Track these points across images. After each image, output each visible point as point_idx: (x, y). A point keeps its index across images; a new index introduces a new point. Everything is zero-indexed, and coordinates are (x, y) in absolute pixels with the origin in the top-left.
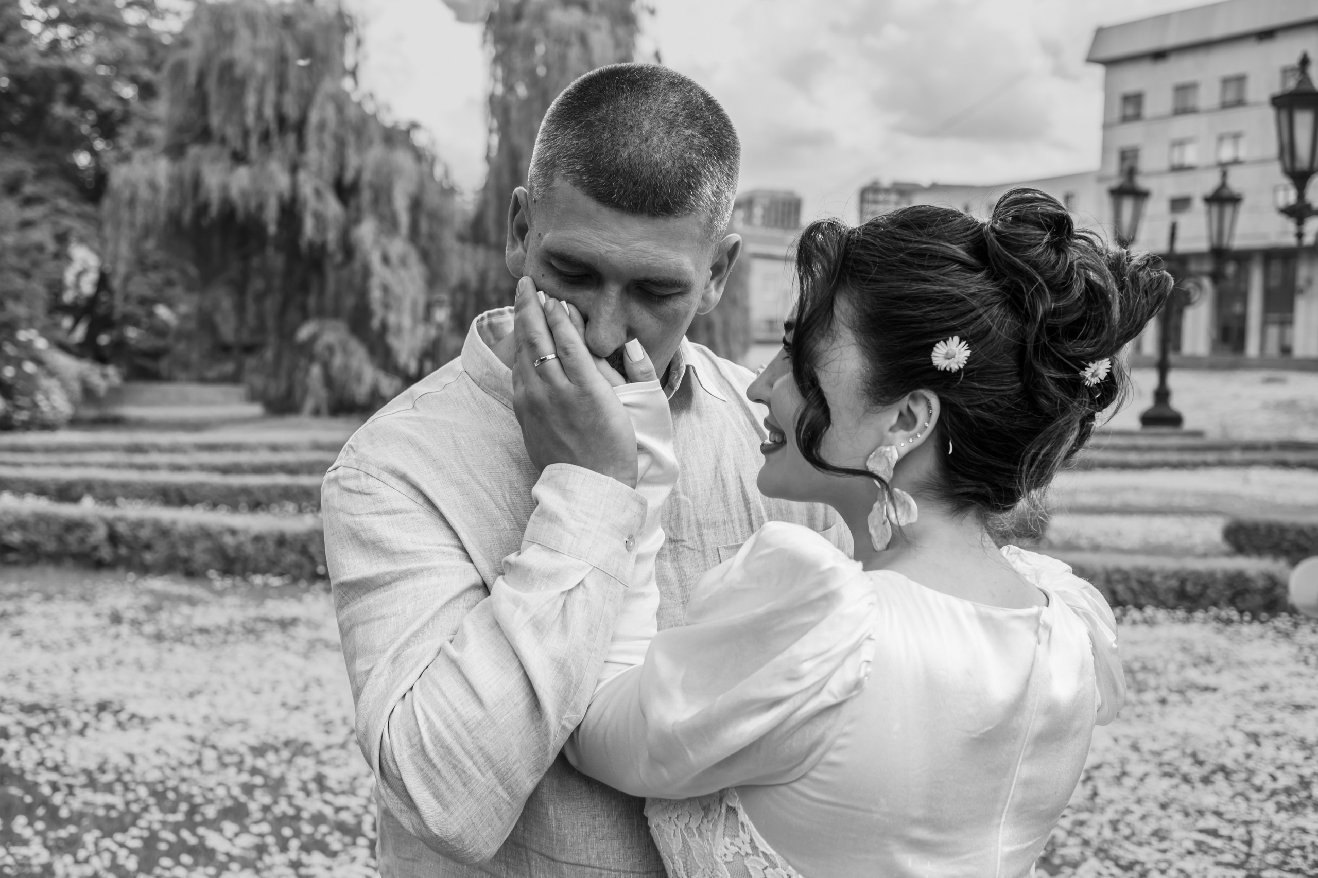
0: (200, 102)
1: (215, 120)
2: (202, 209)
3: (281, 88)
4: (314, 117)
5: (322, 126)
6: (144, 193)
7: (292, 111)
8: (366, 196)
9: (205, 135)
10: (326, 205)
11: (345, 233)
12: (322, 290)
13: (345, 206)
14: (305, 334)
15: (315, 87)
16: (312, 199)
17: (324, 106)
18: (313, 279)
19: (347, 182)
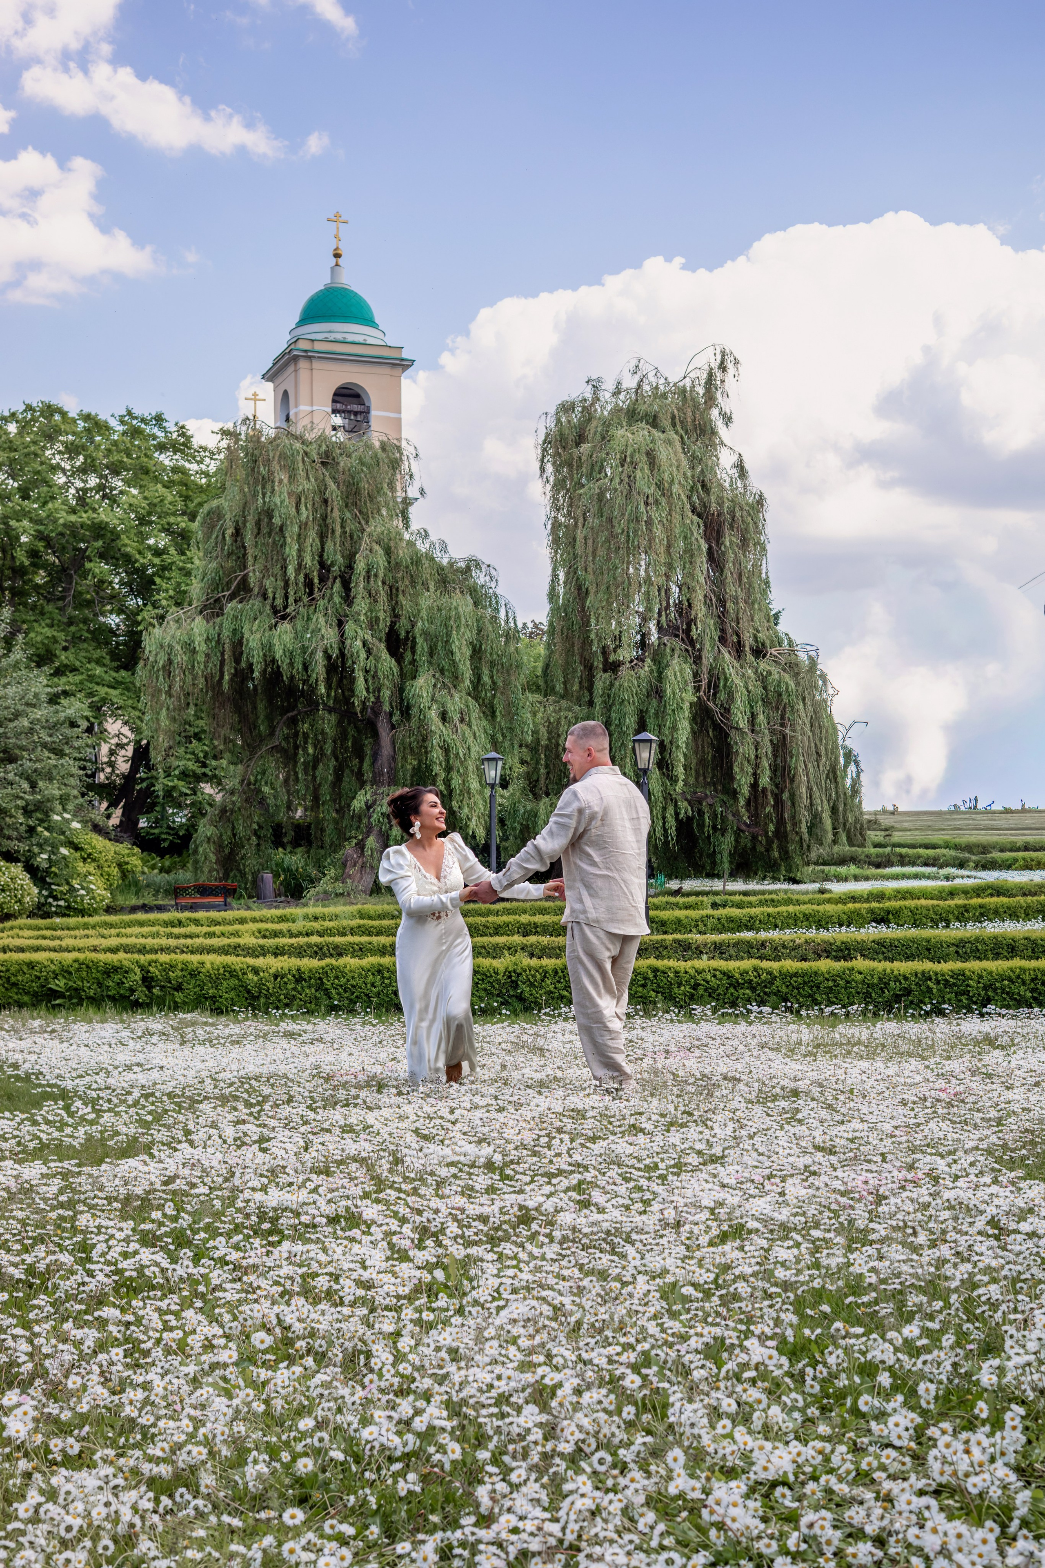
0: (237, 553)
1: (254, 573)
3: (324, 535)
4: (360, 565)
5: (369, 572)
6: (181, 655)
7: (337, 559)
8: (422, 644)
9: (243, 590)
10: (377, 659)
11: (401, 690)
12: (375, 756)
13: (399, 659)
14: (358, 803)
15: (362, 531)
16: (362, 655)
17: (371, 551)
18: (366, 742)
19: (402, 633)
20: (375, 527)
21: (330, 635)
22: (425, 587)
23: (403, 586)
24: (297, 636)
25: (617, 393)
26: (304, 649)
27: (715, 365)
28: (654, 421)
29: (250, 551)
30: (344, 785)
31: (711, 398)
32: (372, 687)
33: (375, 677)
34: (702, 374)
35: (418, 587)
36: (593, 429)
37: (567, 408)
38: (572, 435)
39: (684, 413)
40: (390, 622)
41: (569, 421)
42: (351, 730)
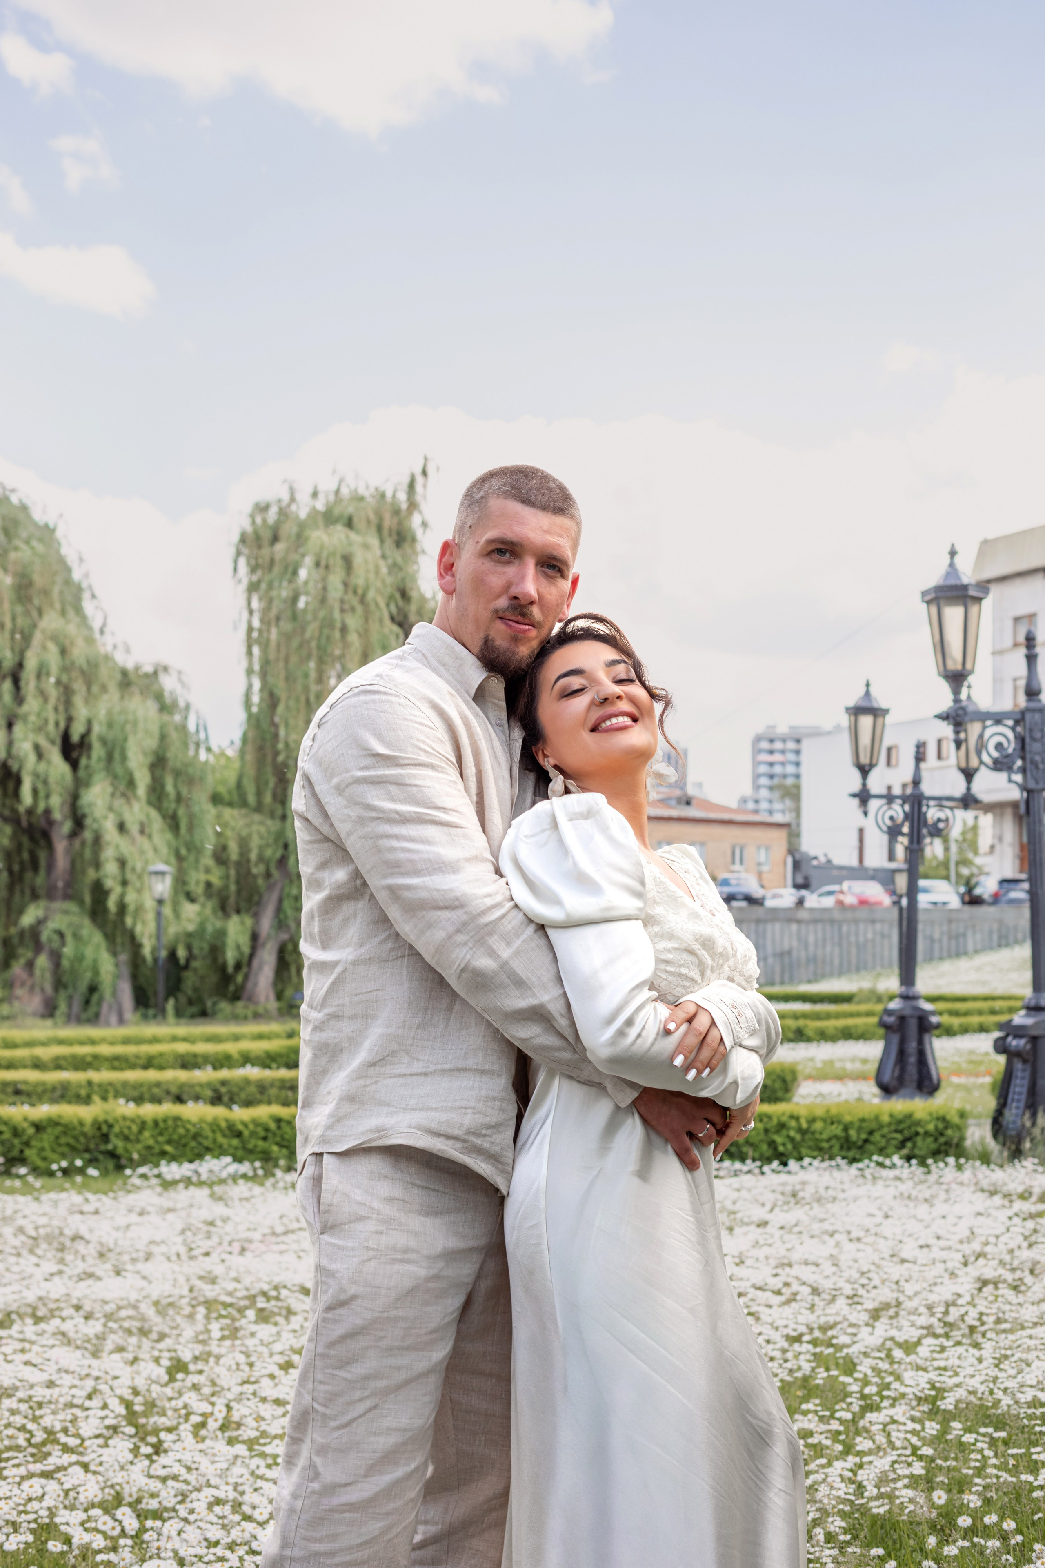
4: (31, 662)
5: (41, 672)
7: (7, 657)
8: (97, 750)
10: (49, 762)
11: (75, 797)
12: (51, 866)
13: (74, 765)
14: (28, 919)
15: (35, 626)
16: (32, 758)
17: (44, 648)
18: (42, 856)
19: (75, 738)
20: (48, 623)
22: (104, 688)
23: (79, 686)
25: (315, 495)
27: (418, 471)
28: (349, 523)
30: (17, 898)
31: (413, 505)
32: (42, 794)
33: (45, 782)
34: (406, 480)
35: (95, 689)
36: (288, 529)
37: (262, 508)
38: (267, 535)
39: (381, 519)
40: (62, 725)
41: (264, 521)
42: (25, 841)
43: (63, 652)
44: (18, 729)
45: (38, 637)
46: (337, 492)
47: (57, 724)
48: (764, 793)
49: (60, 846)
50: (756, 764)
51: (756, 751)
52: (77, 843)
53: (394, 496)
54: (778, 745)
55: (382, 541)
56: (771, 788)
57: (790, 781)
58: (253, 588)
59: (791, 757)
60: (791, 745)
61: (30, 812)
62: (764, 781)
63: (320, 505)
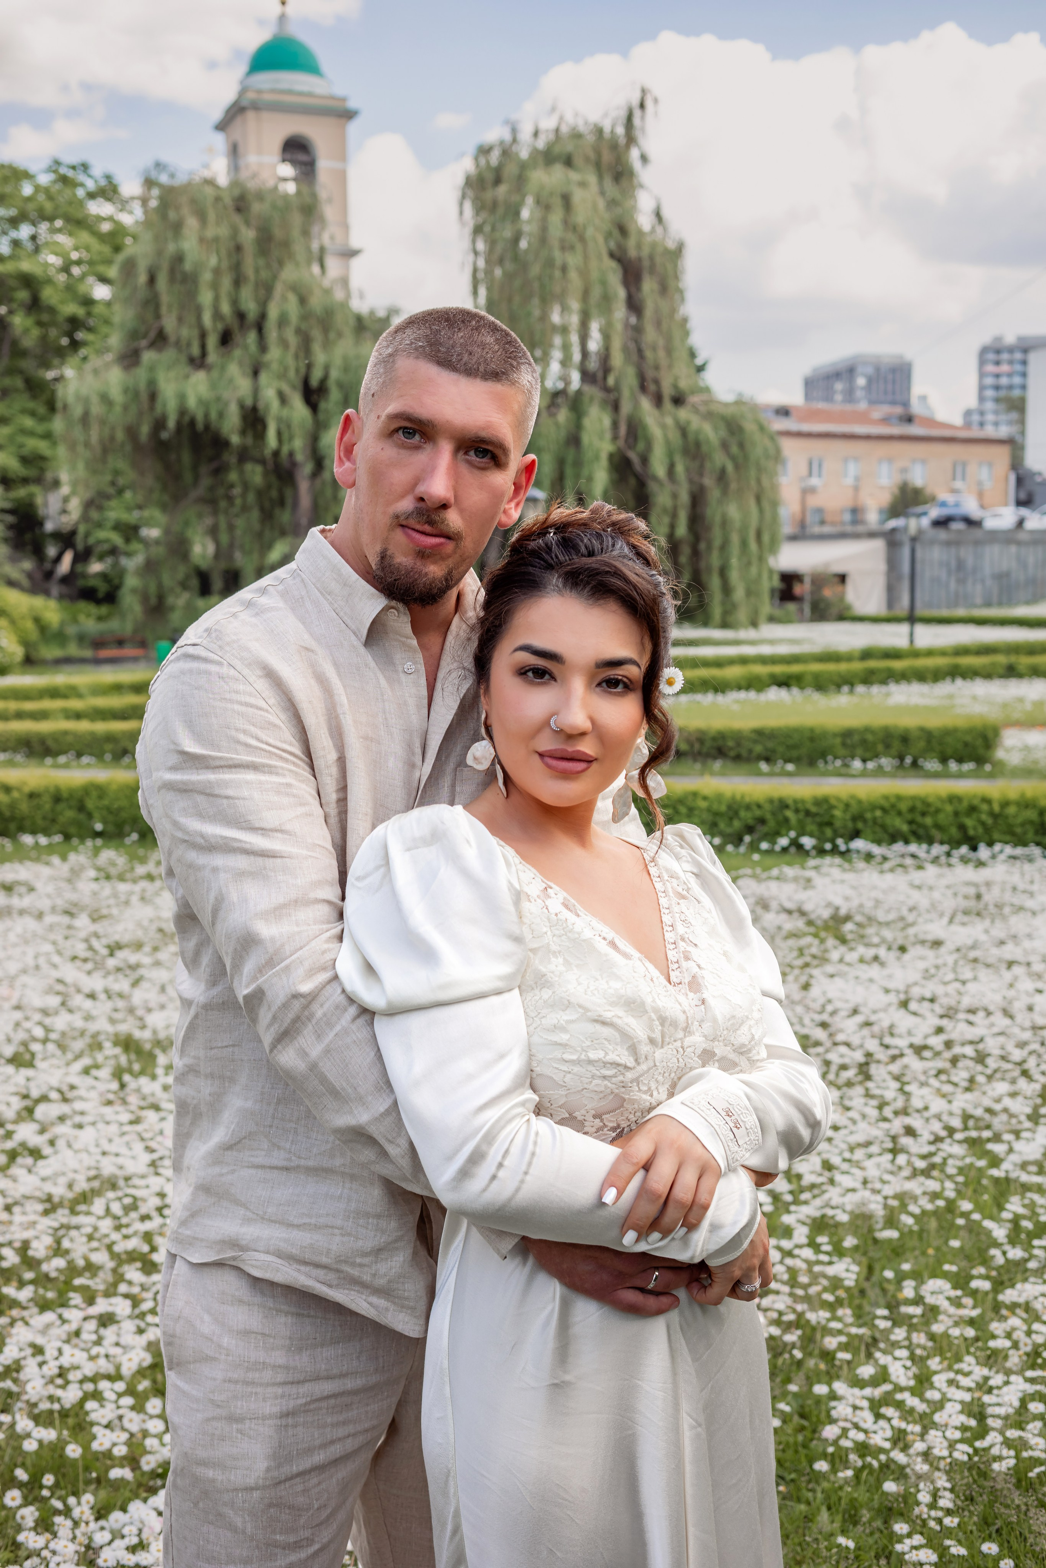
0: (152, 303)
1: (169, 323)
2: (159, 424)
3: (238, 282)
4: (273, 313)
5: (283, 321)
6: (96, 409)
7: (251, 307)
8: (335, 395)
9: (160, 340)
10: (292, 408)
11: (315, 440)
12: (295, 507)
13: (314, 408)
14: (275, 554)
15: (275, 277)
16: (275, 404)
17: (284, 299)
18: (288, 493)
19: (314, 382)
20: (289, 274)
21: (243, 385)
22: (340, 335)
23: (316, 334)
24: (213, 386)
25: (536, 134)
26: (218, 399)
27: (636, 104)
28: (568, 162)
29: (165, 298)
30: (267, 533)
31: (631, 139)
32: (285, 436)
33: (289, 426)
34: (623, 114)
35: (332, 335)
36: (511, 170)
37: (484, 151)
38: (490, 177)
39: (598, 153)
40: (303, 370)
41: (488, 162)
42: (273, 479)
43: (303, 300)
44: (263, 378)
45: (279, 289)
46: (557, 130)
47: (297, 370)
48: (989, 405)
49: (304, 486)
50: (982, 375)
51: (982, 362)
52: (318, 482)
53: (612, 132)
54: (1005, 356)
55: (600, 177)
56: (997, 400)
57: (1017, 393)
58: (478, 230)
59: (1018, 367)
60: (1018, 356)
61: (276, 454)
62: (990, 393)
63: (541, 144)
